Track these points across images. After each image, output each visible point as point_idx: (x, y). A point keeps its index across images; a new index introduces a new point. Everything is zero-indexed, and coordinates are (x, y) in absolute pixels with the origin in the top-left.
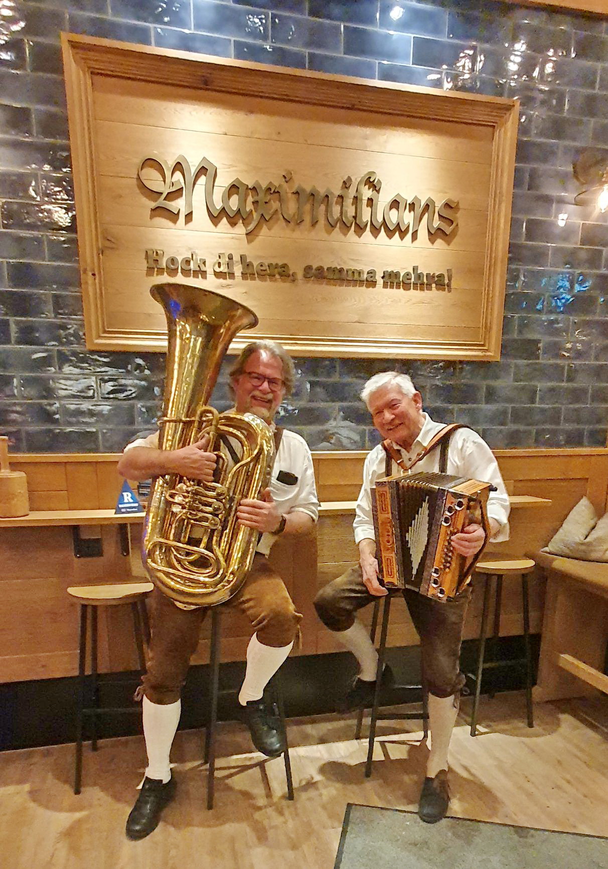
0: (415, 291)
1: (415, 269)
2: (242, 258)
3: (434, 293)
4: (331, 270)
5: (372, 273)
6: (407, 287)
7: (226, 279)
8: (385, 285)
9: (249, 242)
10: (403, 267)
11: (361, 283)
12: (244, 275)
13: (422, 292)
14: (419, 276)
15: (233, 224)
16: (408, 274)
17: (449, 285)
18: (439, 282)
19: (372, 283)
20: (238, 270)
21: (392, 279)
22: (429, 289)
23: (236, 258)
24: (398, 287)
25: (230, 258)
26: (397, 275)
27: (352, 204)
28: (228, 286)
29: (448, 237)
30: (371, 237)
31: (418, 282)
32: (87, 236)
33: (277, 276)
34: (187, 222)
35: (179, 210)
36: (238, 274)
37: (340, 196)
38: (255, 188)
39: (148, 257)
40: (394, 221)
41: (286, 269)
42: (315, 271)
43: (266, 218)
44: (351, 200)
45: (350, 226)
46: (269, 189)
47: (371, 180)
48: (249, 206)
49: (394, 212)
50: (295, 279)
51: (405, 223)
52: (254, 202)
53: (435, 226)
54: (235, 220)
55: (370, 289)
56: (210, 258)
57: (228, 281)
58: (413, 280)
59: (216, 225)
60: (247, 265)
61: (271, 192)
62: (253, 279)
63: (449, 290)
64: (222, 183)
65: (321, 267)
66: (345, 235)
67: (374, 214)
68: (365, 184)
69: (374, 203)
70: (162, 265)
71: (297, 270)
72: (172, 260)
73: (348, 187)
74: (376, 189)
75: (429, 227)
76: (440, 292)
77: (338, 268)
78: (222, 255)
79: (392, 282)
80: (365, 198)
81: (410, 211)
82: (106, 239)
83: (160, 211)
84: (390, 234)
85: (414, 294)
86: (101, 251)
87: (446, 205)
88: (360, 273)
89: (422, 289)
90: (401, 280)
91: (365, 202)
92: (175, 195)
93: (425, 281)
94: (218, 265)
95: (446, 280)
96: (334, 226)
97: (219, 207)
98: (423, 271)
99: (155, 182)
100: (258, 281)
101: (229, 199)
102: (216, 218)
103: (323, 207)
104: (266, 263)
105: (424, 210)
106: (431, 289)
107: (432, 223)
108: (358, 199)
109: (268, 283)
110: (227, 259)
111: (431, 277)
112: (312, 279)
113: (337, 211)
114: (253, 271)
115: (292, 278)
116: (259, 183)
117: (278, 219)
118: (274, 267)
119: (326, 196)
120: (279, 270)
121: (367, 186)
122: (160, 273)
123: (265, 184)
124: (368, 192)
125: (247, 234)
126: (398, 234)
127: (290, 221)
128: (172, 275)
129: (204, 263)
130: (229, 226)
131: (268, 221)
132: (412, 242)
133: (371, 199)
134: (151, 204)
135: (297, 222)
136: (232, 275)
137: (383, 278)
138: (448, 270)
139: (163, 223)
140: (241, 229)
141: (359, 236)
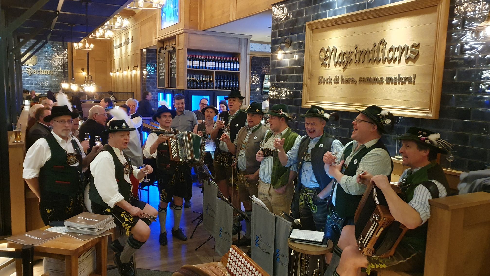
0: (399, 85)
1: (399, 75)
2: (342, 76)
3: (407, 86)
4: (368, 79)
5: (382, 79)
6: (395, 84)
7: (336, 84)
8: (387, 84)
9: (344, 71)
10: (394, 75)
11: (378, 83)
12: (342, 83)
13: (402, 85)
14: (400, 79)
15: (340, 66)
16: (395, 78)
17: (414, 82)
18: (409, 80)
19: (382, 83)
20: (340, 80)
21: (389, 81)
22: (405, 83)
23: (340, 77)
24: (392, 84)
25: (338, 77)
26: (391, 79)
27: (376, 52)
28: (337, 87)
29: (414, 60)
30: (383, 64)
31: (400, 81)
32: (306, 75)
33: (351, 82)
34: (329, 67)
35: (327, 64)
36: (340, 82)
37: (372, 50)
38: (346, 53)
39: (319, 79)
40: (390, 56)
41: (353, 80)
42: (362, 79)
43: (349, 62)
44: (376, 51)
45: (375, 61)
46: (350, 52)
47: (383, 42)
48: (345, 59)
49: (391, 53)
50: (356, 83)
51: (395, 56)
52: (346, 57)
53: (407, 56)
54: (340, 64)
55: (381, 85)
56: (333, 78)
57: (337, 85)
58: (398, 80)
59: (335, 67)
60: (342, 79)
61: (350, 53)
62: (344, 84)
63: (414, 84)
64: (338, 53)
65: (364, 78)
66: (373, 65)
67: (384, 55)
68: (381, 44)
69: (383, 51)
70: (322, 81)
71: (357, 80)
72: (324, 79)
73: (375, 46)
74: (385, 45)
75: (405, 56)
76: (410, 85)
77: (370, 77)
78: (336, 76)
79: (389, 82)
80: (381, 49)
81: (398, 51)
82: (311, 75)
83: (323, 65)
84: (389, 62)
85: (398, 87)
86: (309, 79)
87: (413, 46)
88: (377, 79)
89: (402, 84)
90: (393, 81)
91: (381, 51)
92: (327, 59)
93: (403, 80)
94: (335, 80)
95: (413, 79)
96: (369, 62)
97: (336, 61)
98: (402, 76)
99: (323, 56)
100: (345, 84)
101: (339, 58)
102: (336, 64)
103: (366, 55)
104: (348, 78)
105: (403, 50)
106: (406, 84)
107: (407, 55)
108: (378, 50)
109: (348, 85)
110: (337, 78)
111: (406, 79)
112: (361, 82)
113: (371, 56)
114: (344, 81)
115: (355, 82)
116: (347, 51)
117: (352, 62)
118: (350, 79)
119: (367, 51)
120: (351, 80)
121: (382, 45)
122: (321, 84)
123: (349, 51)
124: (382, 47)
125: (343, 68)
126: (392, 61)
127: (356, 62)
128: (324, 84)
129: (332, 79)
130: (339, 67)
131: (349, 63)
132: (398, 64)
133: (382, 49)
134: (321, 63)
135: (358, 62)
136: (338, 83)
137: (386, 80)
138: (414, 75)
139: (323, 68)
140: (342, 67)
141: (378, 65)
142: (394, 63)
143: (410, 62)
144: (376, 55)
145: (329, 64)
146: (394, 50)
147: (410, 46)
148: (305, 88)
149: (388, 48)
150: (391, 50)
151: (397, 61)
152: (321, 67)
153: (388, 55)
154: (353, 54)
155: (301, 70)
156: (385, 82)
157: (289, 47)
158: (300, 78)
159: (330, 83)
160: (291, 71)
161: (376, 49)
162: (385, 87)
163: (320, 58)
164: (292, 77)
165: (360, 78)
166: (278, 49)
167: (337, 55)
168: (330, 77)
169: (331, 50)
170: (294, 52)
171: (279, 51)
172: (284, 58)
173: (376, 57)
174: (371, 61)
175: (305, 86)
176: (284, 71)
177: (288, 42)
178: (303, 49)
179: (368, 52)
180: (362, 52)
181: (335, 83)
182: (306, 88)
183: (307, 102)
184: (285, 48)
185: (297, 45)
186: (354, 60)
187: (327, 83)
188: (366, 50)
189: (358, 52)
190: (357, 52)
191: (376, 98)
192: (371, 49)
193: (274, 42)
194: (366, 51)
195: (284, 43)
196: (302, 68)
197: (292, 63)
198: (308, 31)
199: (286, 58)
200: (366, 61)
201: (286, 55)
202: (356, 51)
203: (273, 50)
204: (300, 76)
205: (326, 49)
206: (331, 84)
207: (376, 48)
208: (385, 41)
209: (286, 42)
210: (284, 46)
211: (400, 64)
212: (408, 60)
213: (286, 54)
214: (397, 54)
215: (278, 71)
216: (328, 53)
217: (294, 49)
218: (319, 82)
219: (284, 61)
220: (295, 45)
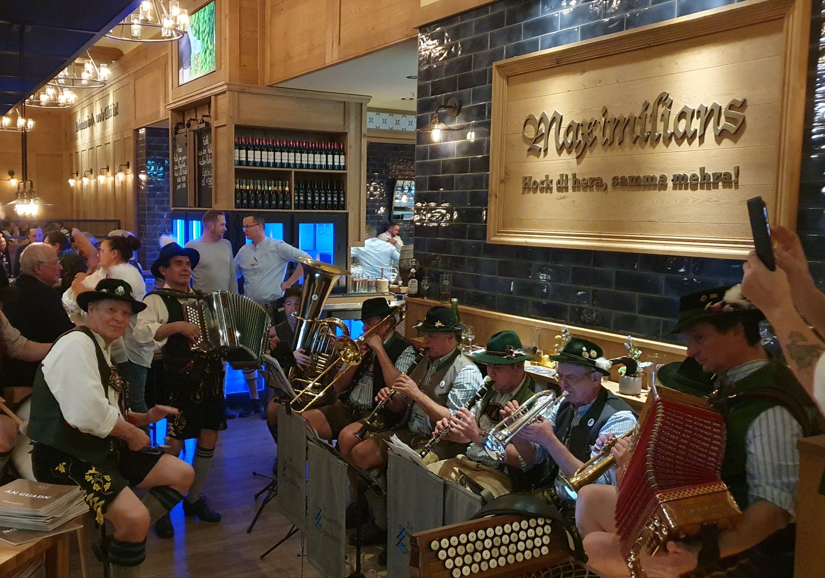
0: (702, 191)
1: (702, 170)
2: (574, 175)
3: (721, 192)
4: (632, 179)
5: (663, 178)
6: (694, 188)
7: (563, 192)
8: (675, 188)
9: (578, 163)
10: (690, 169)
11: (654, 187)
12: (574, 189)
13: (708, 191)
14: (705, 176)
15: (569, 152)
16: (694, 175)
17: (737, 183)
18: (726, 180)
19: (663, 186)
20: (570, 184)
21: (681, 182)
23: (570, 177)
24: (686, 188)
25: (567, 177)
26: (684, 177)
27: (650, 122)
28: (564, 197)
29: (735, 136)
30: (664, 147)
31: (705, 181)
32: (494, 173)
33: (595, 187)
34: (545, 156)
35: (541, 148)
36: (570, 188)
37: (640, 118)
38: (582, 125)
39: (523, 182)
40: (681, 130)
41: (599, 181)
42: (619, 180)
43: (588, 144)
44: (648, 119)
45: (646, 140)
46: (591, 123)
47: (663, 99)
48: (580, 137)
49: (683, 122)
50: (606, 188)
51: (692, 129)
52: (582, 134)
53: (719, 128)
54: (570, 149)
55: (662, 191)
56: (555, 178)
57: (564, 194)
58: (699, 181)
59: (560, 155)
60: (576, 181)
61: (592, 125)
62: (579, 190)
63: (737, 187)
64: (565, 125)
65: (624, 177)
66: (643, 148)
67: (666, 127)
68: (659, 104)
69: (665, 118)
70: (530, 186)
71: (608, 181)
72: (535, 182)
73: (646, 109)
74: (668, 106)
75: (715, 129)
76: (727, 190)
77: (636, 175)
78: (562, 175)
79: (681, 184)
80: (659, 115)
81: (697, 118)
82: (506, 174)
83: (531, 152)
84: (679, 141)
85: (701, 194)
86: (502, 181)
87: (731, 107)
88: (653, 178)
89: (709, 189)
90: (689, 181)
91: (659, 118)
92: (540, 138)
93: (712, 180)
94: (559, 182)
95: (733, 178)
96: (635, 142)
97: (561, 143)
98: (709, 171)
99: (531, 133)
100: (582, 192)
101: (568, 135)
102: (560, 150)
103: (627, 129)
104: (587, 177)
105: (709, 114)
106: (717, 188)
107: (718, 125)
108: (654, 117)
109: (588, 193)
110: (564, 178)
111: (717, 177)
112: (618, 187)
113: (638, 129)
114: (579, 185)
115: (604, 187)
116: (584, 121)
117: (597, 144)
118: (593, 180)
119: (629, 120)
120: (595, 183)
121: (661, 105)
122: (529, 192)
123: (589, 120)
124: (661, 109)
125: (577, 158)
126: (686, 140)
127: (604, 144)
128: (535, 192)
129: (551, 182)
130: (567, 154)
131: (590, 146)
132: (700, 145)
133: (663, 115)
134: (528, 147)
135: (608, 144)
136: (567, 189)
137: (672, 181)
138: (735, 167)
139: (533, 158)
140: (574, 155)
141: (654, 148)
142: (690, 143)
143: (726, 142)
144: (649, 127)
145: (546, 150)
146: (689, 116)
147: (724, 106)
148: (493, 202)
149: (675, 111)
150: (682, 115)
151: (697, 140)
152: (528, 156)
153: (676, 127)
154: (599, 128)
155: (485, 164)
156: (670, 184)
157: (457, 115)
158: (483, 182)
159: (549, 189)
160: (461, 165)
161: (649, 116)
162: (671, 195)
163: (524, 137)
164: (462, 179)
165: (615, 179)
166: (434, 120)
167: (563, 131)
168: (547, 177)
169: (550, 119)
170: (468, 126)
171: (434, 123)
172: (446, 140)
173: (650, 132)
174: (638, 141)
175: (494, 196)
176: (446, 168)
177: (453, 105)
178: (487, 120)
179: (632, 121)
180: (617, 122)
181: (560, 189)
182: (496, 202)
183: (499, 232)
184: (448, 119)
185: (474, 112)
186: (600, 140)
187: (542, 190)
188: (627, 116)
189: (609, 122)
190: (607, 121)
191: (652, 218)
192: (637, 115)
193: (424, 106)
194: (627, 120)
195: (445, 107)
196: (486, 160)
197: (465, 148)
198: (498, 81)
199: (449, 138)
200: (628, 140)
201: (450, 132)
202: (604, 119)
203: (423, 124)
204: (481, 178)
205: (538, 118)
206: (551, 192)
207: (649, 112)
208: (669, 96)
209: (448, 104)
210: (445, 115)
211: (701, 146)
212: (721, 136)
213: (450, 129)
214: (696, 124)
215: (435, 167)
216: (542, 126)
217: (467, 120)
218: (524, 189)
219: (446, 145)
220: (468, 111)
